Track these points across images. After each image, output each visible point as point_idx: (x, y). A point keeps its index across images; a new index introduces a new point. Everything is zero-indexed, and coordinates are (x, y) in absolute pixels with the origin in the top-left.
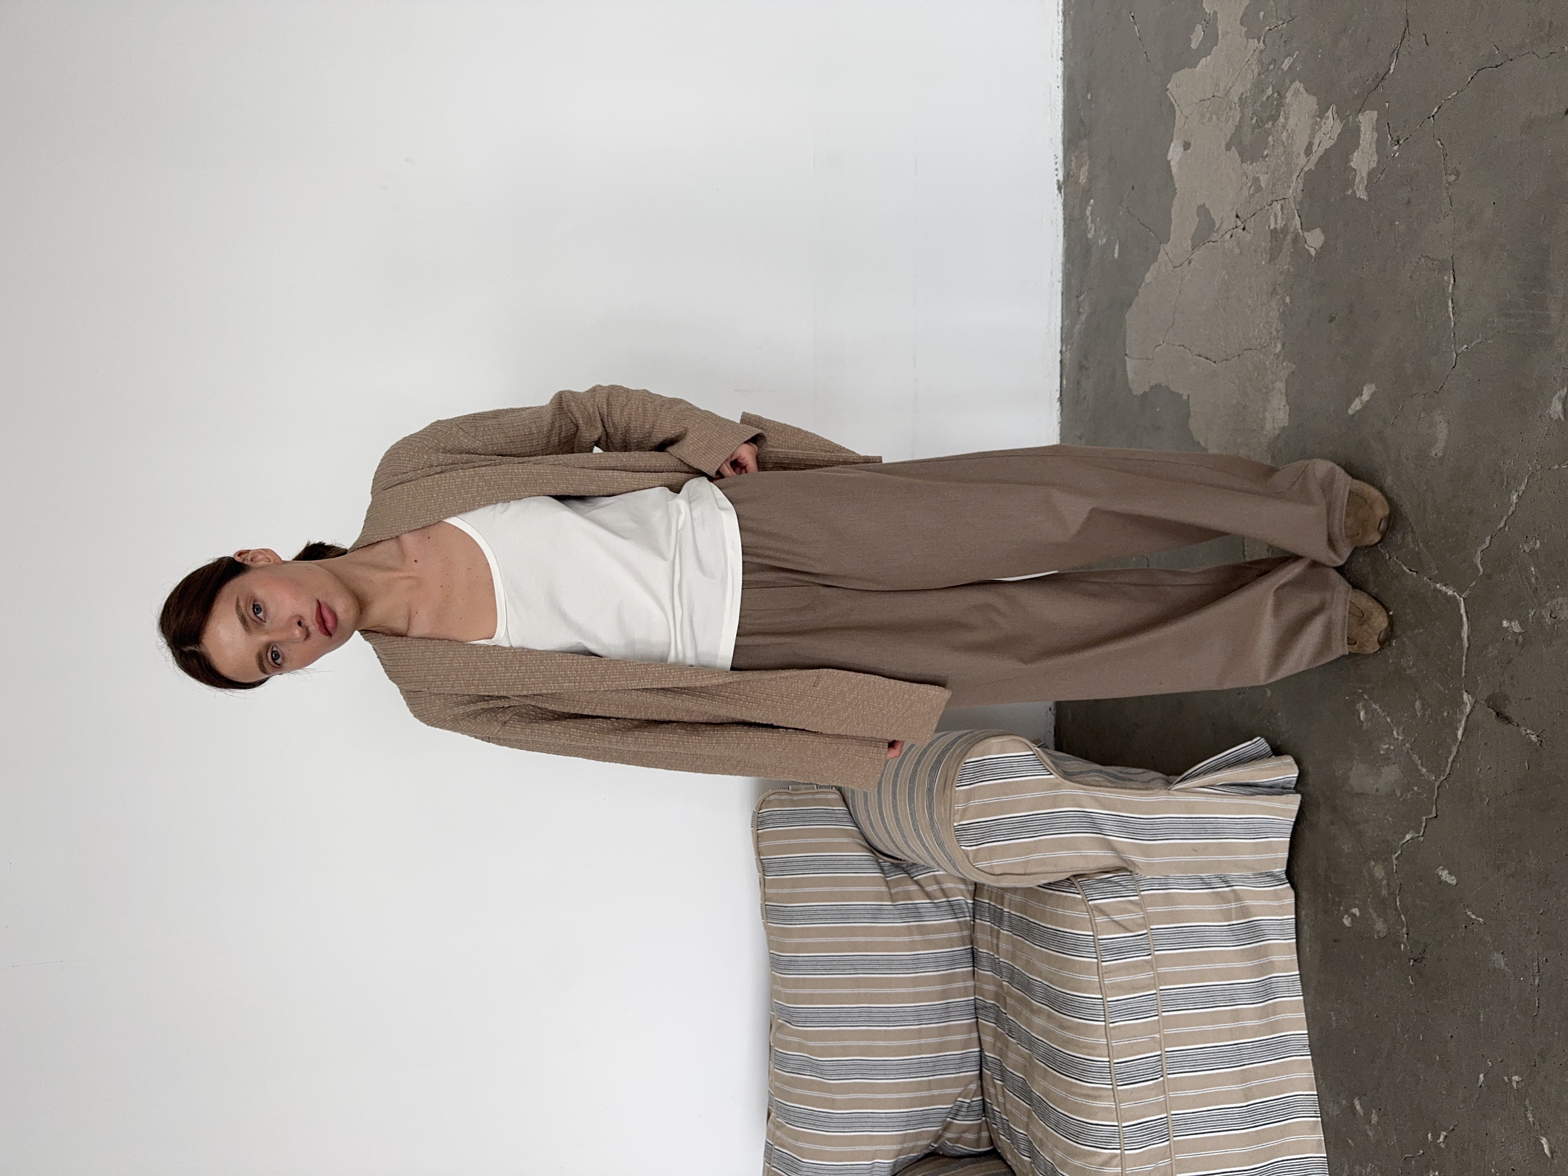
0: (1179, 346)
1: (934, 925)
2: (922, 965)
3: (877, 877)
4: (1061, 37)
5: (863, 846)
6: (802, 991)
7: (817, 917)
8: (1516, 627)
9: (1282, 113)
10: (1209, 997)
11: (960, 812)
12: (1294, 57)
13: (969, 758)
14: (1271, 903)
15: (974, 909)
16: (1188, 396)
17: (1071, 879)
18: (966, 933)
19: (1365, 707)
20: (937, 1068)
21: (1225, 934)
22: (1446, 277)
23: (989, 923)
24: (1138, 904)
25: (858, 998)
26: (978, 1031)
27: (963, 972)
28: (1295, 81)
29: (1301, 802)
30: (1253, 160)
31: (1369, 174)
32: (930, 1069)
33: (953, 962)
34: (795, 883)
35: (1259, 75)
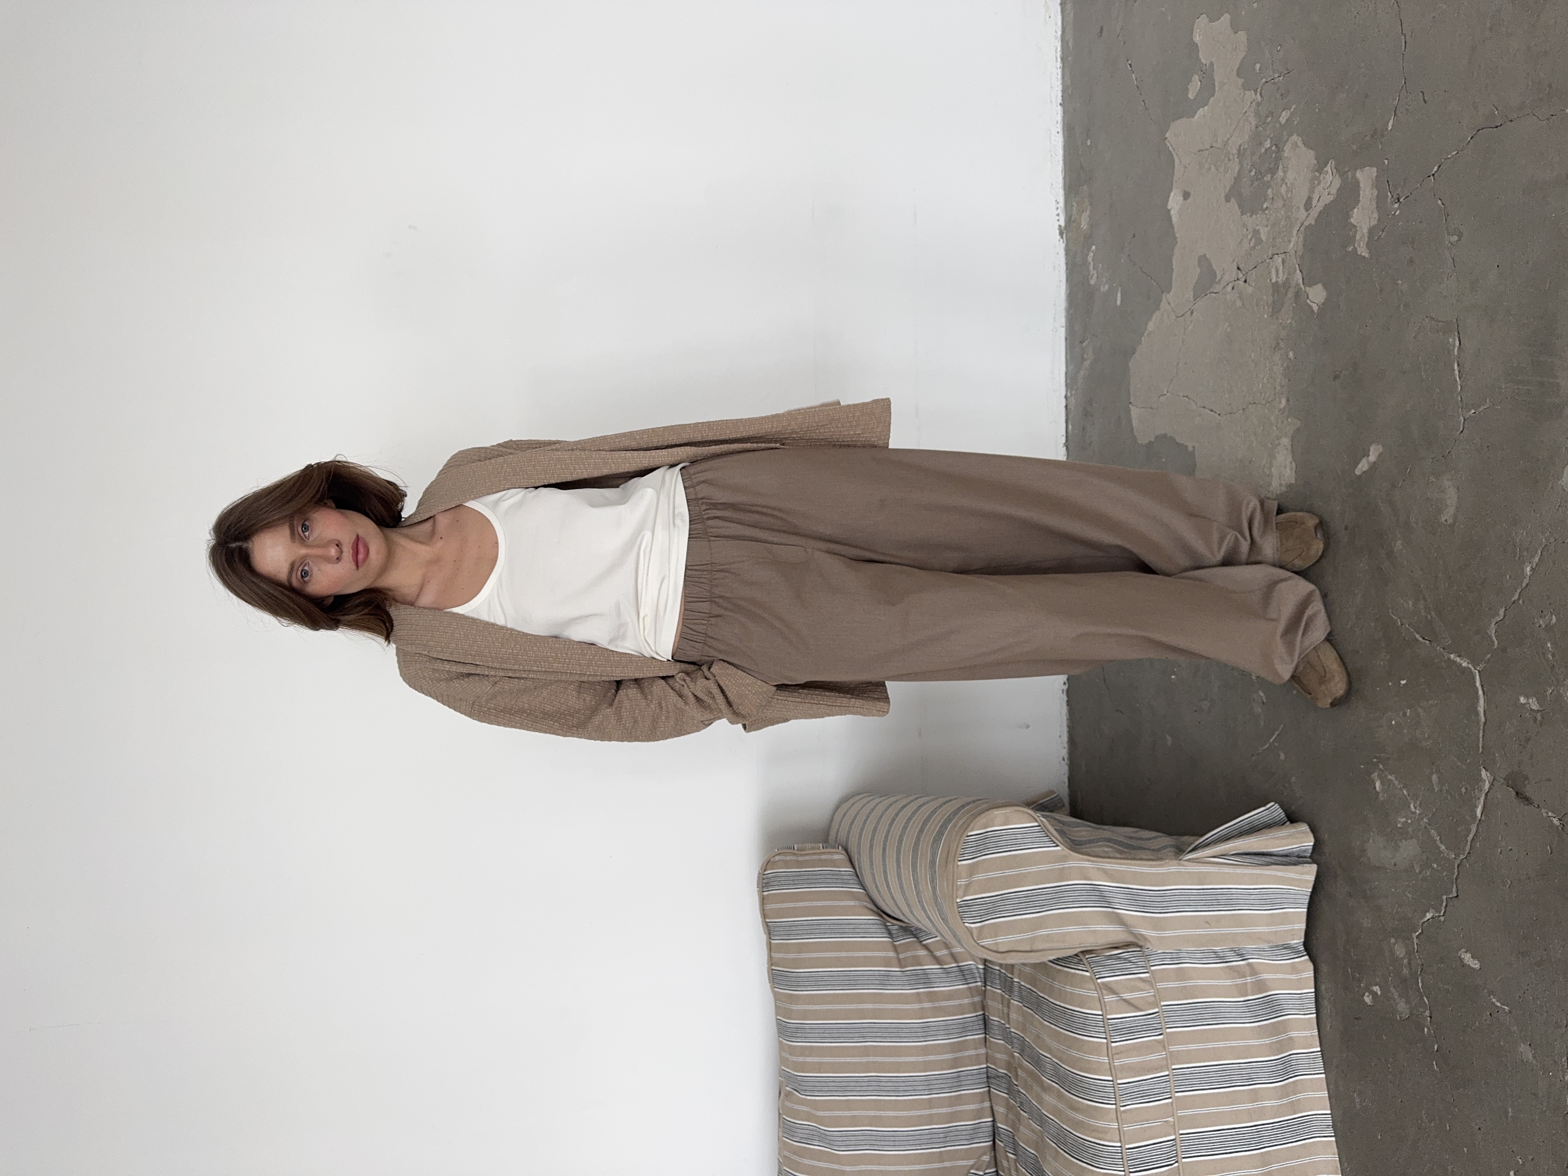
0: (1184, 397)
1: (943, 991)
2: (932, 1033)
3: (884, 942)
4: (1059, 82)
5: (870, 909)
6: (809, 1059)
7: (823, 983)
8: (1534, 705)
9: (1281, 167)
10: (1226, 1077)
11: (963, 887)
12: (1292, 110)
13: (971, 831)
14: (1288, 976)
15: (985, 974)
16: (1194, 447)
17: (1080, 955)
18: (977, 999)
19: (1380, 777)
20: (948, 1139)
21: (1241, 1010)
22: (1450, 340)
23: (999, 991)
24: (1149, 981)
25: (867, 1067)
26: (990, 1100)
27: (974, 1039)
28: (1292, 135)
29: (1318, 872)
30: (1253, 212)
31: (1371, 231)
32: (941, 1140)
33: (964, 1029)
34: (801, 948)
35: (1257, 127)
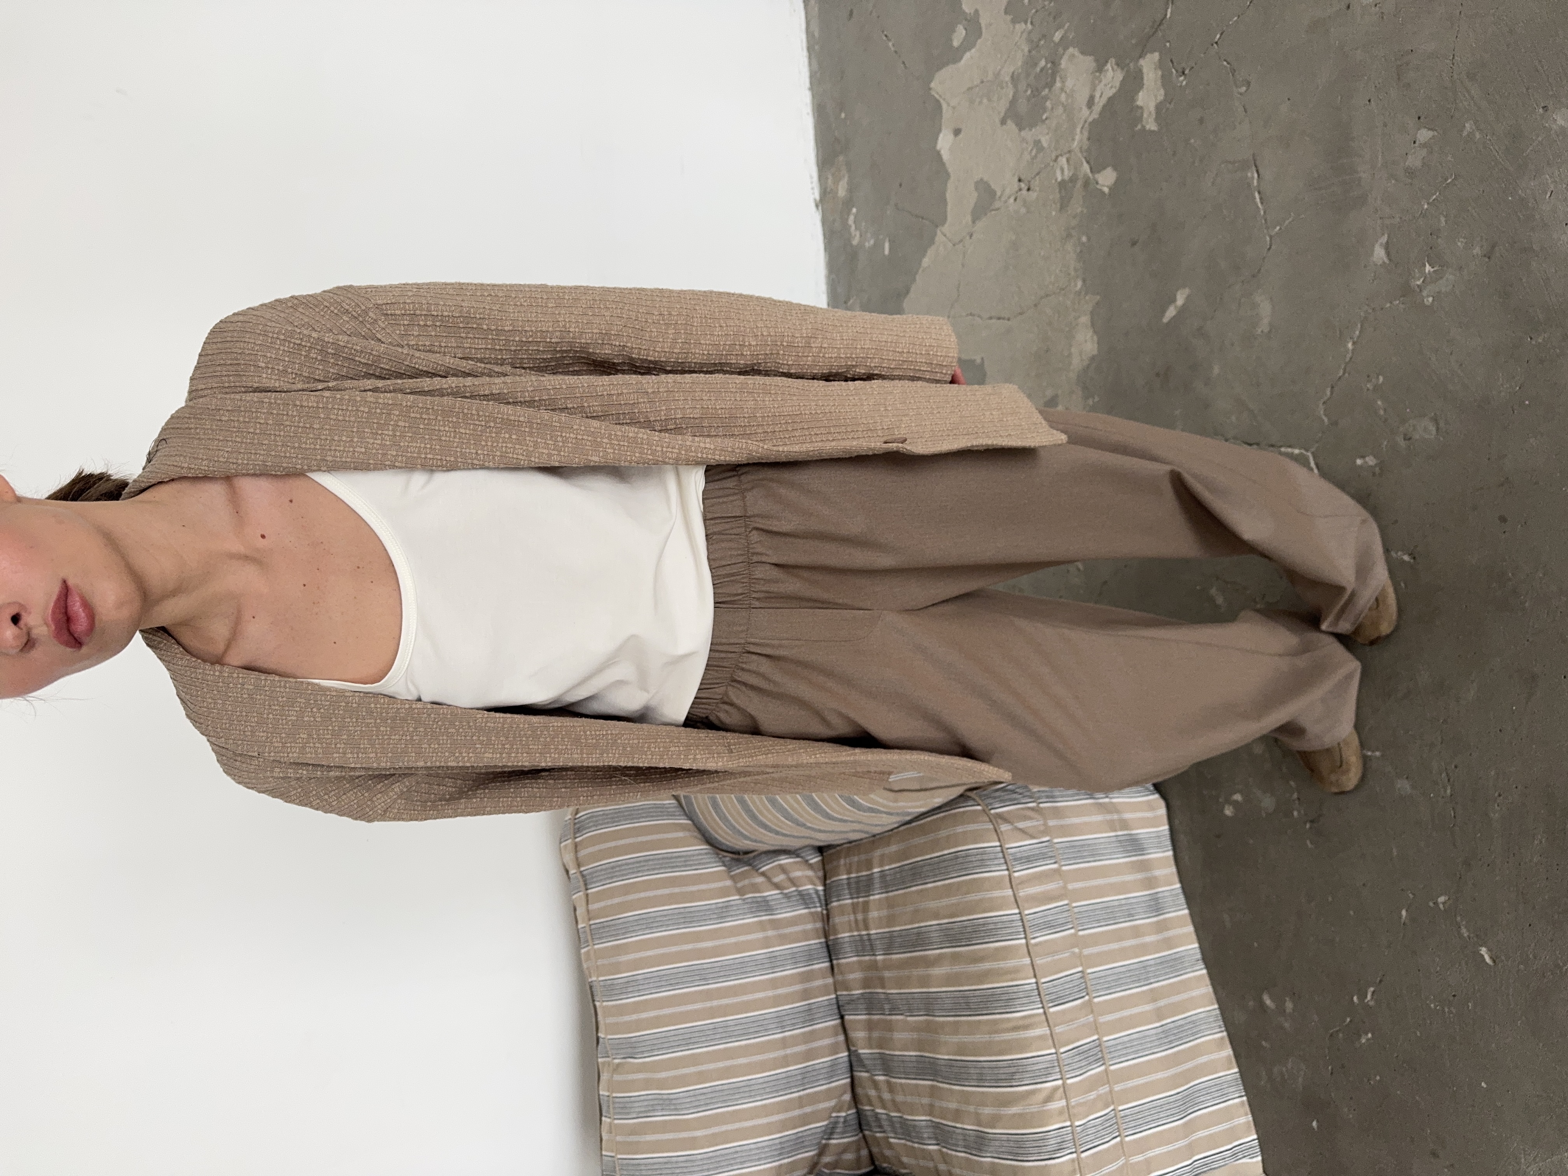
1: (786, 917)
3: (720, 871)
5: (699, 839)
8: (1371, 461)
9: (1058, 79)
12: (1065, 29)
14: (1146, 814)
18: (819, 925)
20: (806, 1081)
21: (1113, 845)
22: (1249, 174)
24: (1036, 811)
26: (845, 1030)
27: (818, 969)
28: (1068, 48)
32: (800, 1083)
35: (1030, 51)
